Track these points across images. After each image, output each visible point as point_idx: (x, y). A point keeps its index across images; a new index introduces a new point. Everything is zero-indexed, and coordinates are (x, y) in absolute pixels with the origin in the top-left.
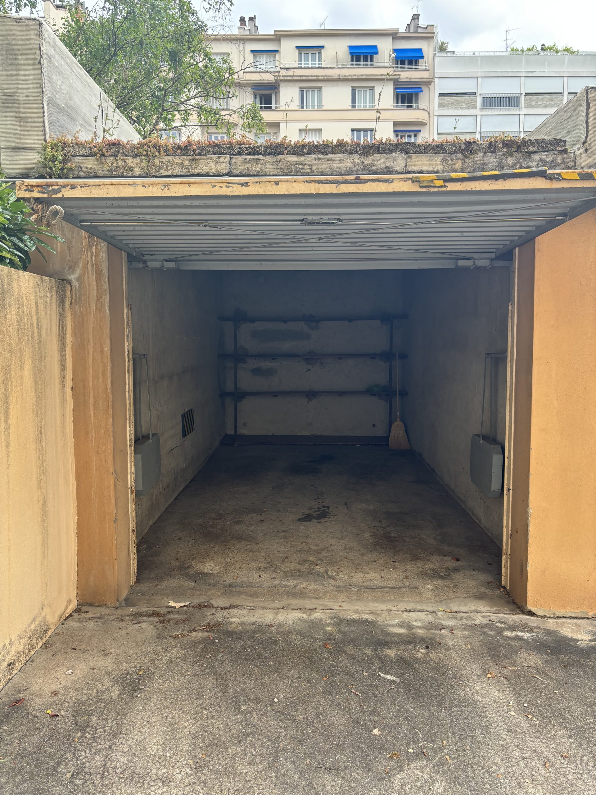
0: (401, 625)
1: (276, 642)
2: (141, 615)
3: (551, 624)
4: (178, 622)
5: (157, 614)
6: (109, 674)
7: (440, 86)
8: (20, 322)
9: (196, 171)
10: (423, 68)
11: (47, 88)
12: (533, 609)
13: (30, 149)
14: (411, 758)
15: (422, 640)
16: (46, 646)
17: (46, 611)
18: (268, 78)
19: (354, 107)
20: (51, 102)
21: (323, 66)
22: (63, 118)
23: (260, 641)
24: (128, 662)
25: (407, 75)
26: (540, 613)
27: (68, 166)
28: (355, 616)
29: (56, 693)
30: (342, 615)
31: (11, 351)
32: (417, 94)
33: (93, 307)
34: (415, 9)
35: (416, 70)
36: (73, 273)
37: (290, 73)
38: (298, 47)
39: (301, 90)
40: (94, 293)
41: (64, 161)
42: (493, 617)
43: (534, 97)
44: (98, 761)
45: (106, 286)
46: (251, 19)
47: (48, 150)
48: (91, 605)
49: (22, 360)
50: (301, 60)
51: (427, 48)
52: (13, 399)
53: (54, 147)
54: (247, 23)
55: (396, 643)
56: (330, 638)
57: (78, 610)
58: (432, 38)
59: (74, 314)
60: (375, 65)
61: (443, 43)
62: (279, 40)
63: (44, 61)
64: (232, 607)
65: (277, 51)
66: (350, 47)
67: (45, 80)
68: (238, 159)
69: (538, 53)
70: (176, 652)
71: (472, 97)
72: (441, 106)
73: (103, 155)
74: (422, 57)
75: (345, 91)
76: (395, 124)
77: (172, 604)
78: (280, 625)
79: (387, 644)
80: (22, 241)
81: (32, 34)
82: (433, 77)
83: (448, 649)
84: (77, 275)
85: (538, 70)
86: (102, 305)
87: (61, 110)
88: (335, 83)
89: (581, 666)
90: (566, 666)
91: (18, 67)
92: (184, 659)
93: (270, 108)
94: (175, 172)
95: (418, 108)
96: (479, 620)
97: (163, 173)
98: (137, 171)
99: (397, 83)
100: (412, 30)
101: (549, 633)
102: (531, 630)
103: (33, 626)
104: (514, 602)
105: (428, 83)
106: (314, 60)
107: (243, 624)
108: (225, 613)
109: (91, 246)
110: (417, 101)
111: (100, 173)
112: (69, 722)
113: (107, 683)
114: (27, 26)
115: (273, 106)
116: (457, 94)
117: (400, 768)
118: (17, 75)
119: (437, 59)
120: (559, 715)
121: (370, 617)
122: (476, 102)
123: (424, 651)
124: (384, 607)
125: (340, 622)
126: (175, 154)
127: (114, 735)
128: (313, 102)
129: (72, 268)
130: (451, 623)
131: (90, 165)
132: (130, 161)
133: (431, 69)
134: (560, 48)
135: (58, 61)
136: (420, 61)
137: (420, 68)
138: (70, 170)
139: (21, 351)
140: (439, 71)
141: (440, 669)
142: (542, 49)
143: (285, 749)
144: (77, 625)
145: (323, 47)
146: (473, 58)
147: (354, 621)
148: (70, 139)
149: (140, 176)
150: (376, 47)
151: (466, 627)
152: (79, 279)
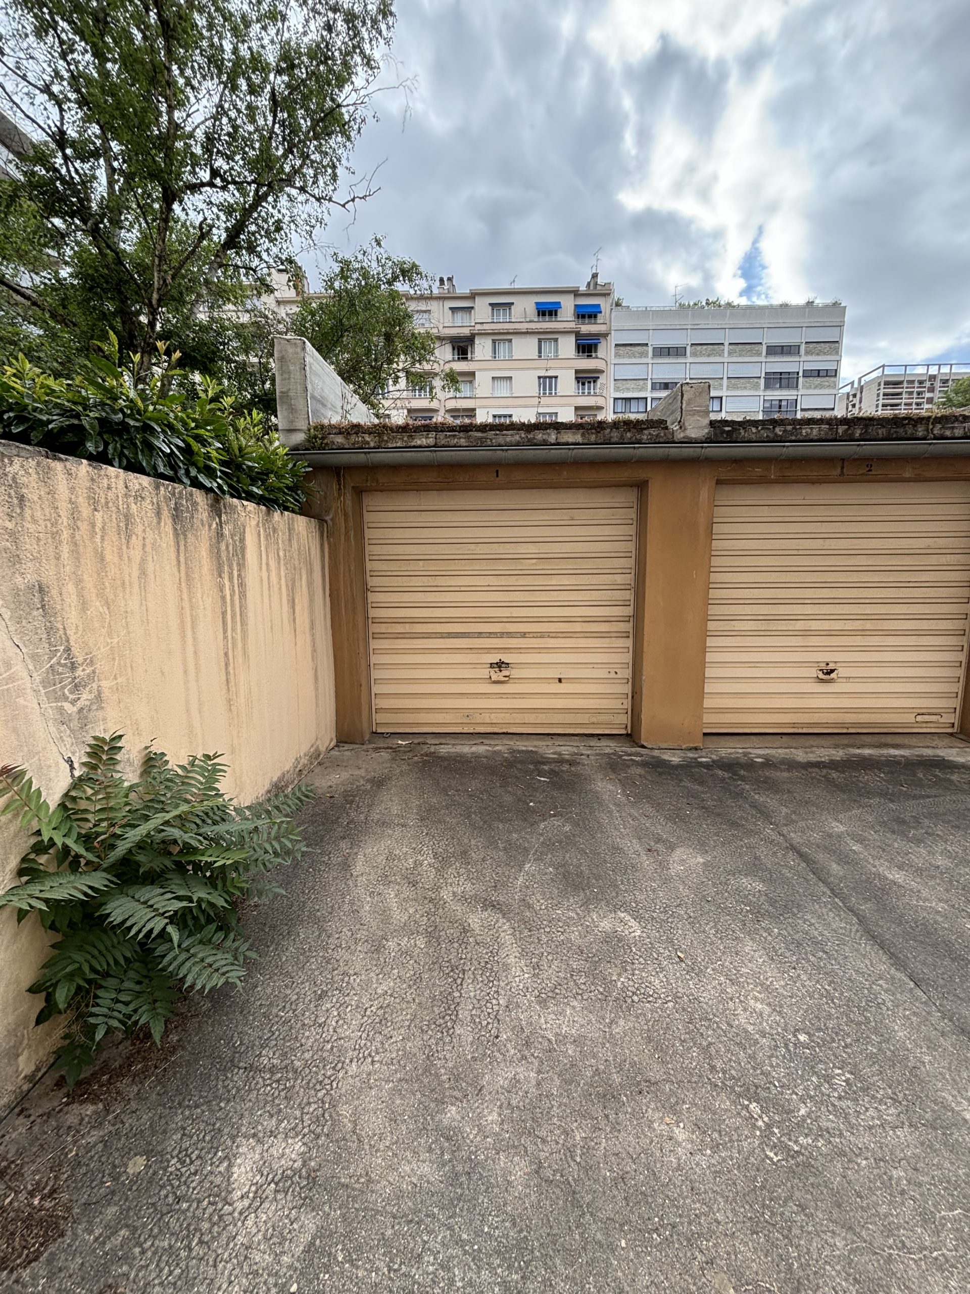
0: (554, 753)
1: (471, 762)
2: (380, 748)
3: (656, 753)
4: (405, 752)
5: (391, 748)
6: (363, 778)
7: (615, 338)
8: (299, 549)
9: (413, 444)
10: (601, 321)
11: (309, 387)
12: (645, 744)
13: (299, 430)
14: (551, 816)
15: (567, 761)
16: (320, 764)
17: (319, 742)
18: (466, 332)
19: (540, 356)
20: (313, 397)
21: (513, 320)
22: (319, 406)
23: (459, 762)
24: (375, 772)
25: (587, 328)
26: (650, 746)
27: (326, 441)
28: (524, 748)
29: (331, 787)
30: (515, 748)
31: (295, 569)
32: (596, 345)
33: (343, 538)
34: (594, 268)
35: (595, 323)
36: (328, 515)
37: (486, 327)
38: (490, 304)
39: (494, 341)
40: (343, 530)
41: (323, 438)
42: (617, 749)
43: (699, 348)
44: (362, 817)
45: (351, 524)
46: (450, 279)
47: (312, 430)
48: (346, 743)
49: (301, 575)
50: (493, 316)
51: (604, 304)
52: (296, 601)
53: (315, 428)
54: (446, 283)
55: (550, 763)
56: (506, 760)
57: (337, 746)
58: (609, 294)
59: (329, 543)
60: (559, 319)
61: (619, 299)
62: (474, 298)
63: (307, 368)
64: (441, 744)
65: (472, 308)
66: (537, 303)
67: (308, 382)
68: (441, 435)
69: (703, 307)
70: (405, 767)
71: (645, 348)
72: (617, 355)
73: (348, 433)
74: (601, 312)
75: (533, 341)
76: (577, 372)
77: (400, 742)
78: (473, 753)
79: (544, 763)
80: (298, 495)
81: (299, 350)
82: (610, 330)
83: (584, 765)
84: (331, 516)
85: (703, 323)
86: (349, 538)
87: (319, 401)
88: (523, 336)
89: (670, 774)
90: (660, 774)
91: (289, 373)
92: (410, 770)
93: (467, 358)
94: (398, 445)
95: (597, 358)
96: (608, 750)
97: (390, 445)
98: (372, 444)
99: (578, 335)
100: (592, 288)
101: (653, 757)
102: (642, 756)
103: (312, 750)
104: (634, 741)
105: (605, 335)
106: (505, 315)
107: (448, 752)
108: (437, 747)
109: (340, 496)
110: (596, 351)
111: (347, 446)
112: (342, 800)
113: (362, 782)
114: (295, 344)
115: (469, 356)
116: (631, 345)
117: (544, 820)
118: (289, 379)
119: (613, 314)
120: (648, 797)
121: (534, 749)
122: (648, 351)
123: (568, 766)
124: (544, 743)
125: (513, 752)
126: (397, 432)
127: (370, 806)
128: (505, 353)
129: (327, 512)
130: (589, 752)
131: (339, 441)
132: (367, 438)
133: (608, 322)
134: (722, 303)
135: (316, 367)
136: (599, 315)
137: (599, 321)
138: (327, 444)
139: (300, 569)
140: (615, 325)
141: (577, 775)
142: (707, 303)
143: (475, 812)
144: (338, 753)
145: (513, 304)
146: (646, 313)
147: (523, 751)
148: (326, 422)
149: (374, 448)
150: (559, 303)
151: (597, 755)
152: (332, 520)
